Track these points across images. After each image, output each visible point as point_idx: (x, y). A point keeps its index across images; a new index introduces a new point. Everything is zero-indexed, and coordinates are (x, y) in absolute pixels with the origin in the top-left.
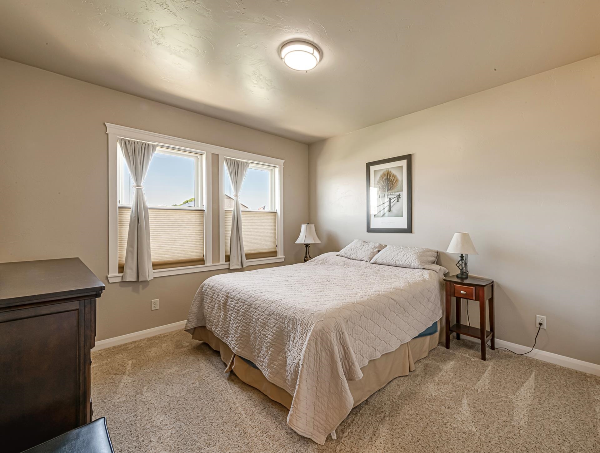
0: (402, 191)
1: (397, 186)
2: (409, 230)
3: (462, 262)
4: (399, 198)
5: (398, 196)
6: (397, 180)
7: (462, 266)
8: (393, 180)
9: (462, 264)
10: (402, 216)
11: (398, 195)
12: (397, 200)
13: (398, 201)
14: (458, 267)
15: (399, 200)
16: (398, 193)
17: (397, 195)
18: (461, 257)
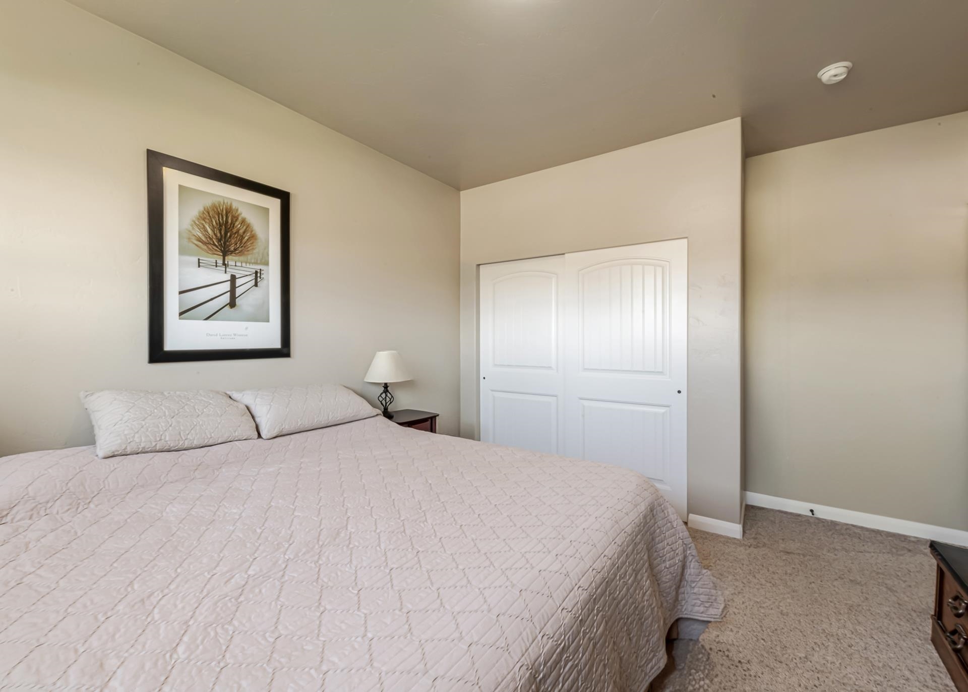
0: (267, 263)
1: (253, 249)
2: (284, 351)
3: (386, 395)
4: (259, 279)
5: (257, 275)
6: (253, 237)
7: (386, 401)
8: (244, 232)
9: (386, 398)
10: (268, 321)
11: (256, 272)
12: (253, 282)
13: (256, 285)
14: (381, 402)
15: (258, 284)
16: (258, 267)
17: (254, 271)
18: (385, 388)
